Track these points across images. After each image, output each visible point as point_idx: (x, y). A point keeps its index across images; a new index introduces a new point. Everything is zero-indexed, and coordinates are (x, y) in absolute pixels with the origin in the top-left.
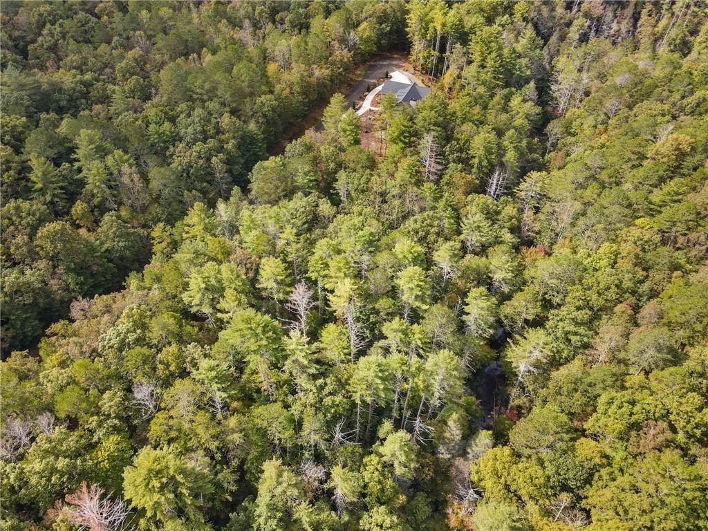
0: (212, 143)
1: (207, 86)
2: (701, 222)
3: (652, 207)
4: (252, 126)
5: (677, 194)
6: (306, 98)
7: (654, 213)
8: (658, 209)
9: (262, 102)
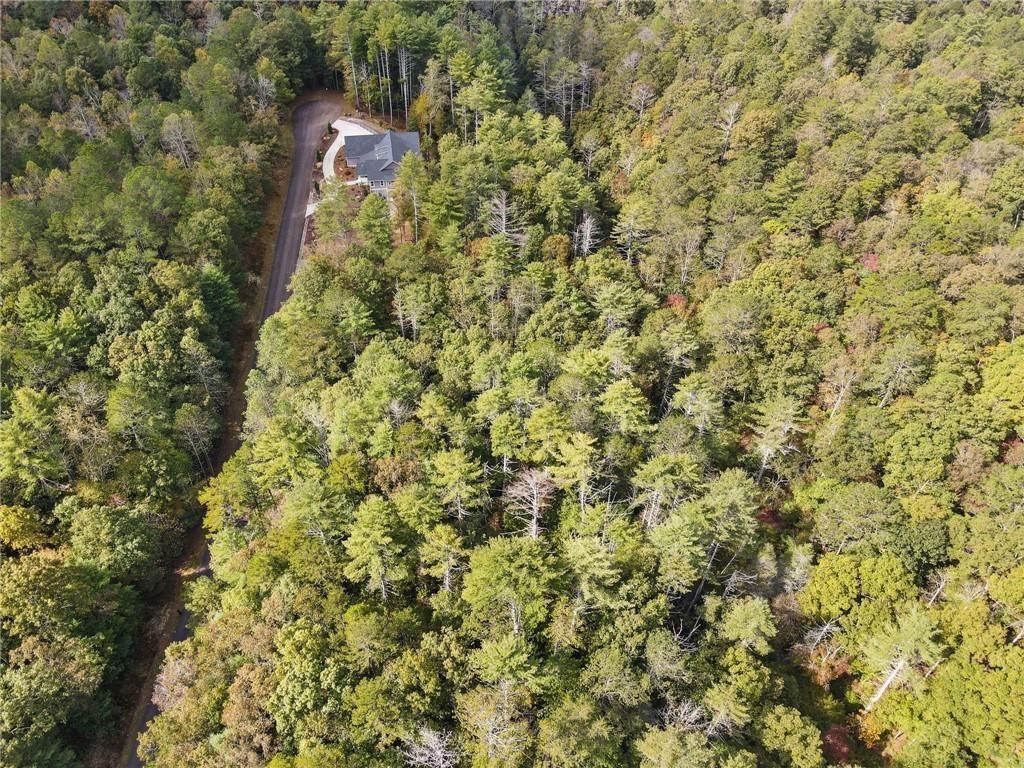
0: (164, 316)
1: (99, 225)
2: (838, 205)
3: (773, 205)
4: (208, 268)
5: (795, 181)
6: (254, 197)
7: (776, 212)
8: (780, 205)
9: (200, 224)
